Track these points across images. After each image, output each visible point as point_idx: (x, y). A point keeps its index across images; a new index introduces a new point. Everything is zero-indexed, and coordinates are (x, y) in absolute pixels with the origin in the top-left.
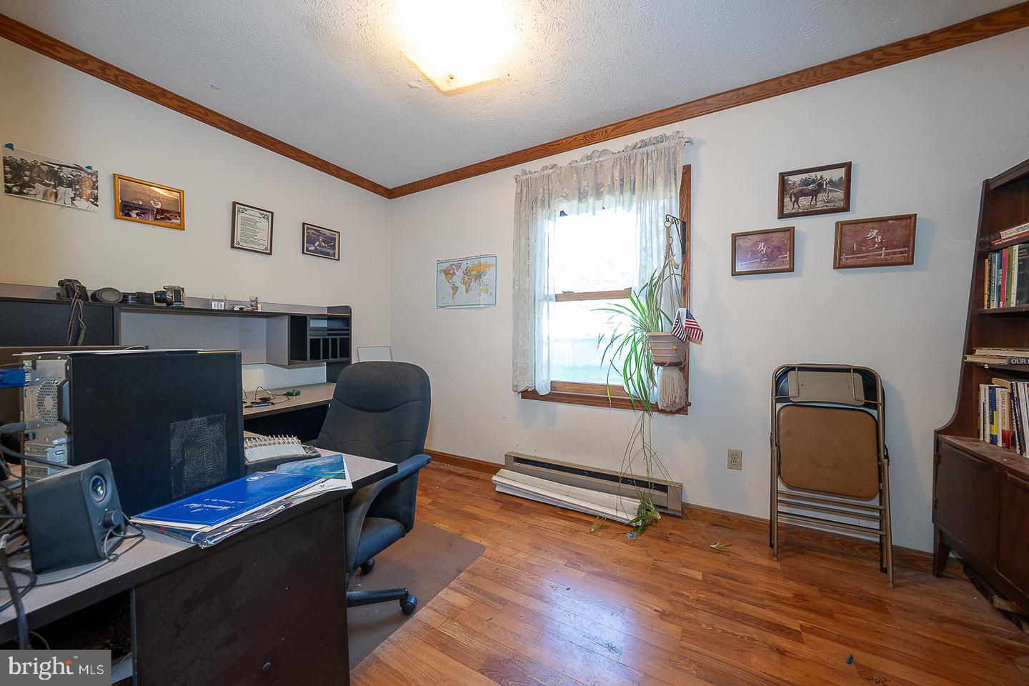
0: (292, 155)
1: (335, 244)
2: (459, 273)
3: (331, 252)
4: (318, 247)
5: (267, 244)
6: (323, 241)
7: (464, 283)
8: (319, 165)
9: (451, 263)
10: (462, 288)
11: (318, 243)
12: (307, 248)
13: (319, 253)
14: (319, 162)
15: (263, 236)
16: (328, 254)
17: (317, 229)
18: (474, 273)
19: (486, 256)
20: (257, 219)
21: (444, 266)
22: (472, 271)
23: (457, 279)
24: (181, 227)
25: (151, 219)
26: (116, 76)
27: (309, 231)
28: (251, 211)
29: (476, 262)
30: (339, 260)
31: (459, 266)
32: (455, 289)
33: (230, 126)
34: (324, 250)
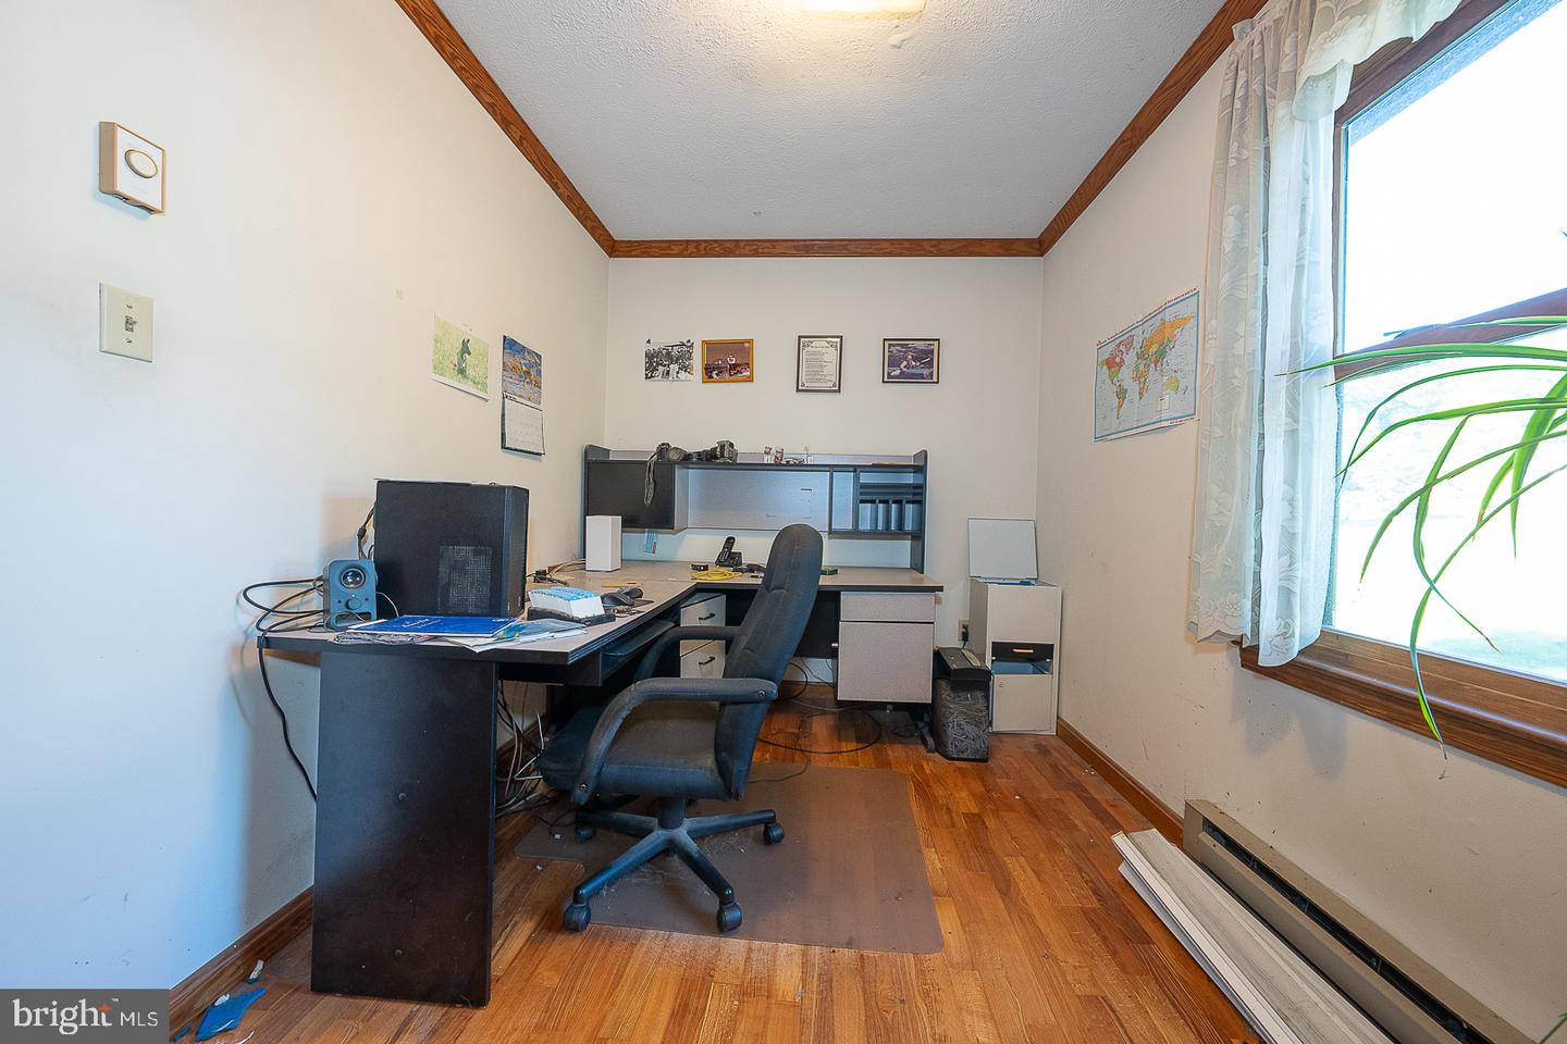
0: (870, 251)
1: (932, 359)
2: (1130, 358)
3: (926, 372)
4: (905, 370)
5: (835, 379)
6: (914, 359)
7: (1136, 378)
8: (906, 249)
9: (1118, 341)
10: (1133, 388)
11: (905, 363)
12: (889, 374)
13: (908, 377)
14: (907, 244)
15: (830, 370)
16: (921, 376)
17: (903, 343)
18: (1154, 349)
19: (1179, 301)
20: (824, 350)
21: (1106, 353)
22: (1150, 347)
23: (1126, 373)
24: (750, 379)
25: (727, 376)
26: (697, 248)
27: (892, 348)
28: (817, 343)
29: (1157, 322)
30: (937, 382)
31: (1129, 343)
32: (1121, 394)
33: (796, 248)
34: (915, 371)
